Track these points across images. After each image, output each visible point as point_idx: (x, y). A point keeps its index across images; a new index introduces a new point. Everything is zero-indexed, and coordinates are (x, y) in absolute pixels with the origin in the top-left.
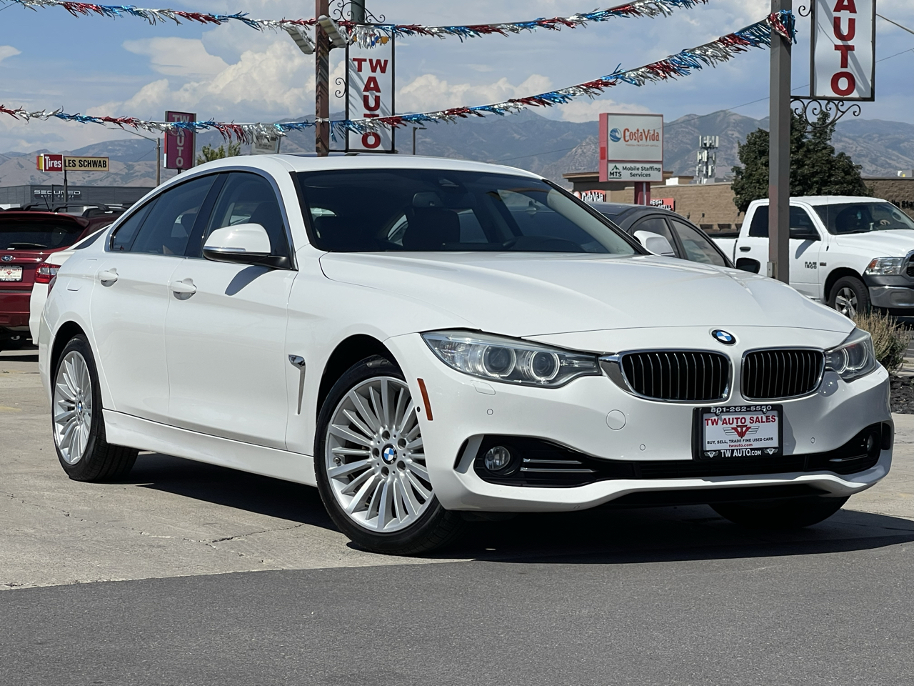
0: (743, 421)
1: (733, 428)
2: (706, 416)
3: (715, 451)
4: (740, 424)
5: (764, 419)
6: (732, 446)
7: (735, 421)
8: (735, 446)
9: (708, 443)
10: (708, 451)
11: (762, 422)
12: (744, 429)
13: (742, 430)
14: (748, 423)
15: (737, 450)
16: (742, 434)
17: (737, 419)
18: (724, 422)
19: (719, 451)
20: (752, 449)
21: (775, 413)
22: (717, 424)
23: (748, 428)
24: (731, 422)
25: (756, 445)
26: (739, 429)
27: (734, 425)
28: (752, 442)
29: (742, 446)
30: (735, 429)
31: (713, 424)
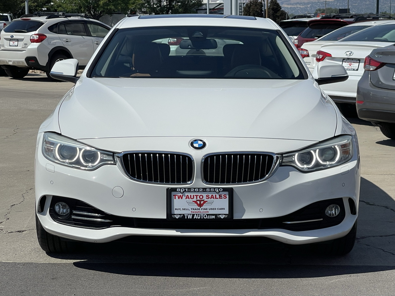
0: (201, 197)
1: (194, 201)
2: (173, 193)
3: (179, 215)
4: (198, 199)
5: (218, 196)
6: (193, 212)
7: (195, 197)
8: (196, 212)
9: (176, 209)
10: (175, 215)
11: (216, 198)
12: (202, 202)
13: (200, 202)
14: (205, 199)
15: (197, 215)
16: (200, 205)
17: (197, 196)
18: (187, 197)
19: (183, 215)
20: (208, 215)
21: (227, 193)
22: (182, 198)
23: (205, 202)
24: (192, 197)
25: (211, 212)
26: (198, 202)
27: (195, 199)
28: (208, 210)
29: (201, 212)
30: (196, 202)
31: (179, 198)
